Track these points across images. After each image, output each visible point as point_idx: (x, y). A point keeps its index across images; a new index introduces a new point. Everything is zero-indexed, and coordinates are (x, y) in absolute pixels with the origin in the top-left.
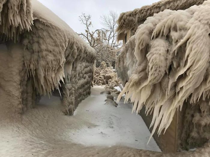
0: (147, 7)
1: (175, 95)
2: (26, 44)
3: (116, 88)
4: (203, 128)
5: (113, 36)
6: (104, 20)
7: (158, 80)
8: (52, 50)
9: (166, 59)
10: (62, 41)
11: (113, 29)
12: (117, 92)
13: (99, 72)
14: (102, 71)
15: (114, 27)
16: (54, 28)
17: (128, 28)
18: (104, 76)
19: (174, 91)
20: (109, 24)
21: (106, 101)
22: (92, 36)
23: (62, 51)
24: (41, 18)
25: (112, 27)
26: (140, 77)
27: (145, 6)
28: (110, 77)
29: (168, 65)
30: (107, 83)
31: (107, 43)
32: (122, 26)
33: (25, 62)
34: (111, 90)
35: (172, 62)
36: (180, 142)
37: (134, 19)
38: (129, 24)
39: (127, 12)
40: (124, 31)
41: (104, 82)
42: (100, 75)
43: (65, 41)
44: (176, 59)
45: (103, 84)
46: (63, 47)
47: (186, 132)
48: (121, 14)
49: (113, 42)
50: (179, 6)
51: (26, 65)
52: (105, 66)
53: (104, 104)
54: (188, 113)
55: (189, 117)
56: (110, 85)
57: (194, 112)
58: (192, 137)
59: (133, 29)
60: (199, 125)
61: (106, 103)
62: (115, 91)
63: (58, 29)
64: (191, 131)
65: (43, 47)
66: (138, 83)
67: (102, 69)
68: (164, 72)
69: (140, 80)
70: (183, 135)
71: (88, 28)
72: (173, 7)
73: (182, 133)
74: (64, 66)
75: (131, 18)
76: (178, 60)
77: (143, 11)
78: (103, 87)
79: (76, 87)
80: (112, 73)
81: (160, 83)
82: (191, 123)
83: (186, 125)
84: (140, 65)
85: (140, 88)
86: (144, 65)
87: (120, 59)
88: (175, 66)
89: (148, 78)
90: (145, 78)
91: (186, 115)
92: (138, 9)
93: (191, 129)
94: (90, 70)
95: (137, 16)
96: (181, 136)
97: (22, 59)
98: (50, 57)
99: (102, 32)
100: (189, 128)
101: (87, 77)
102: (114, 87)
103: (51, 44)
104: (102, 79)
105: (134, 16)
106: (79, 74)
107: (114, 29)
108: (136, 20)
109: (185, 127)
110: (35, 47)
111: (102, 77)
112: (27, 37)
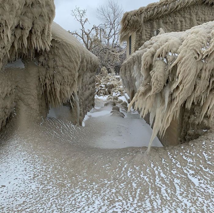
0: (153, 4)
1: (172, 100)
2: (41, 61)
3: (120, 98)
4: (196, 126)
5: (114, 34)
6: (102, 14)
7: (159, 91)
8: (67, 66)
9: (165, 75)
10: (76, 57)
11: (113, 25)
12: (122, 103)
13: (99, 80)
14: (103, 79)
15: (115, 22)
16: (69, 46)
17: (133, 29)
18: (105, 85)
19: (170, 98)
20: (108, 18)
21: (112, 112)
22: (88, 35)
23: (76, 66)
24: (57, 37)
25: (113, 22)
26: (146, 89)
27: (151, 4)
28: (112, 86)
29: (166, 79)
30: (110, 93)
31: (107, 43)
32: (126, 28)
33: (40, 77)
34: (115, 101)
35: (168, 77)
36: (180, 139)
37: (139, 20)
38: (134, 25)
39: (132, 12)
40: (129, 33)
41: (106, 92)
42: (100, 84)
43: (79, 57)
44: (171, 75)
45: (105, 94)
46: (77, 63)
47: (184, 130)
48: (124, 14)
49: (113, 42)
50: (190, 3)
51: (41, 79)
52: (105, 72)
53: (111, 116)
54: (186, 116)
55: (186, 119)
56: (113, 95)
57: (190, 115)
58: (188, 134)
59: (138, 31)
60: (193, 124)
61: (113, 114)
62: (120, 102)
63: (72, 46)
64: (188, 129)
65: (59, 63)
66: (145, 93)
67: (102, 76)
68: (163, 85)
69: (146, 91)
70: (182, 133)
71: (83, 27)
72: (183, 4)
73: (181, 131)
74: (77, 80)
75: (136, 18)
76: (172, 76)
77: (149, 10)
78: (104, 97)
79: (84, 99)
80: (115, 81)
81: (161, 92)
82: (188, 123)
83: (184, 125)
84: (145, 79)
85: (146, 98)
86: (148, 80)
87: (126, 67)
88: (170, 80)
89: (151, 89)
90: (150, 89)
91: (184, 117)
92: (144, 7)
93: (188, 128)
94: (94, 80)
95: (143, 16)
96: (180, 135)
97: (38, 75)
98: (66, 73)
99: (100, 30)
100: (187, 128)
101: (91, 88)
102: (118, 98)
103: (66, 60)
104: (103, 88)
105: (139, 16)
106: (85, 86)
107: (115, 25)
108: (141, 20)
109: (184, 127)
110: (51, 63)
111: (103, 86)
112: (43, 54)
